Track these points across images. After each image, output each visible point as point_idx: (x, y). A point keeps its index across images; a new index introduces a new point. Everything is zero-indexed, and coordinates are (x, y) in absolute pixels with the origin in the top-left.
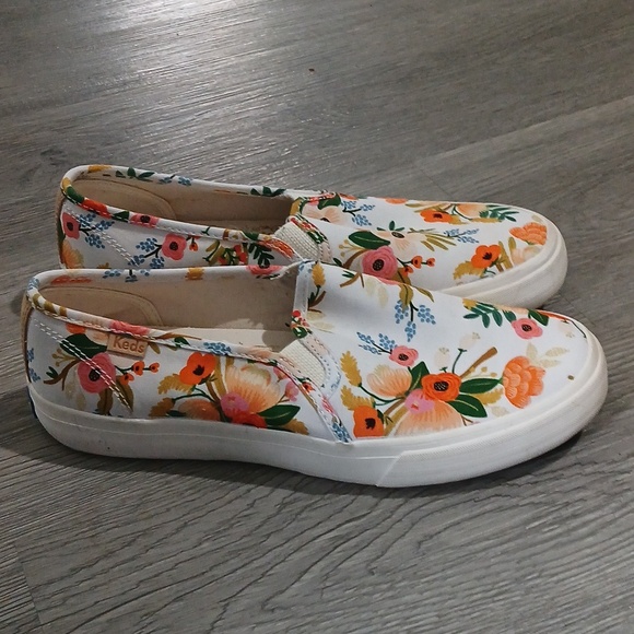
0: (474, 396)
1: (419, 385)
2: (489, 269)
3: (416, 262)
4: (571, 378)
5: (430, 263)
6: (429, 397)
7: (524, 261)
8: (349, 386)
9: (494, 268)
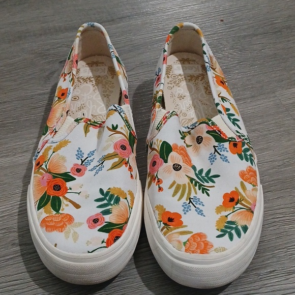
0: (50, 203)
1: (55, 177)
2: (162, 223)
3: (159, 181)
4: (56, 245)
5: (160, 189)
6: (49, 183)
7: (170, 241)
8: (52, 148)
9: (163, 225)
